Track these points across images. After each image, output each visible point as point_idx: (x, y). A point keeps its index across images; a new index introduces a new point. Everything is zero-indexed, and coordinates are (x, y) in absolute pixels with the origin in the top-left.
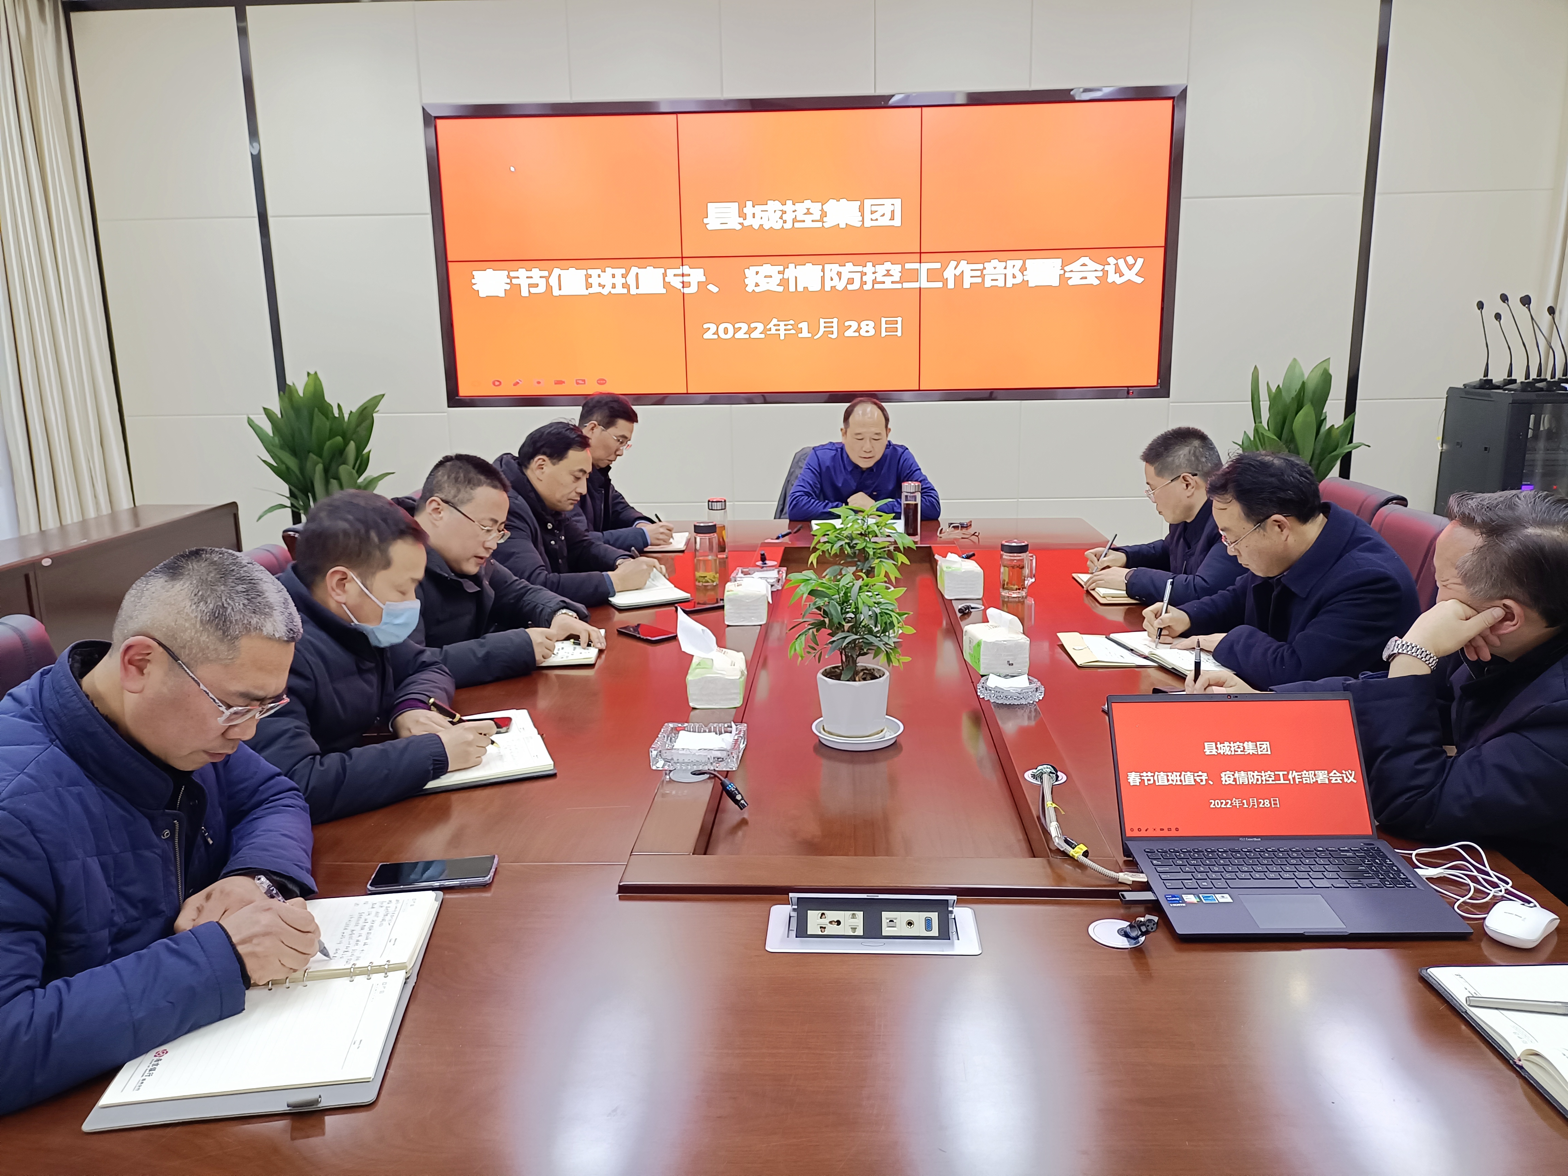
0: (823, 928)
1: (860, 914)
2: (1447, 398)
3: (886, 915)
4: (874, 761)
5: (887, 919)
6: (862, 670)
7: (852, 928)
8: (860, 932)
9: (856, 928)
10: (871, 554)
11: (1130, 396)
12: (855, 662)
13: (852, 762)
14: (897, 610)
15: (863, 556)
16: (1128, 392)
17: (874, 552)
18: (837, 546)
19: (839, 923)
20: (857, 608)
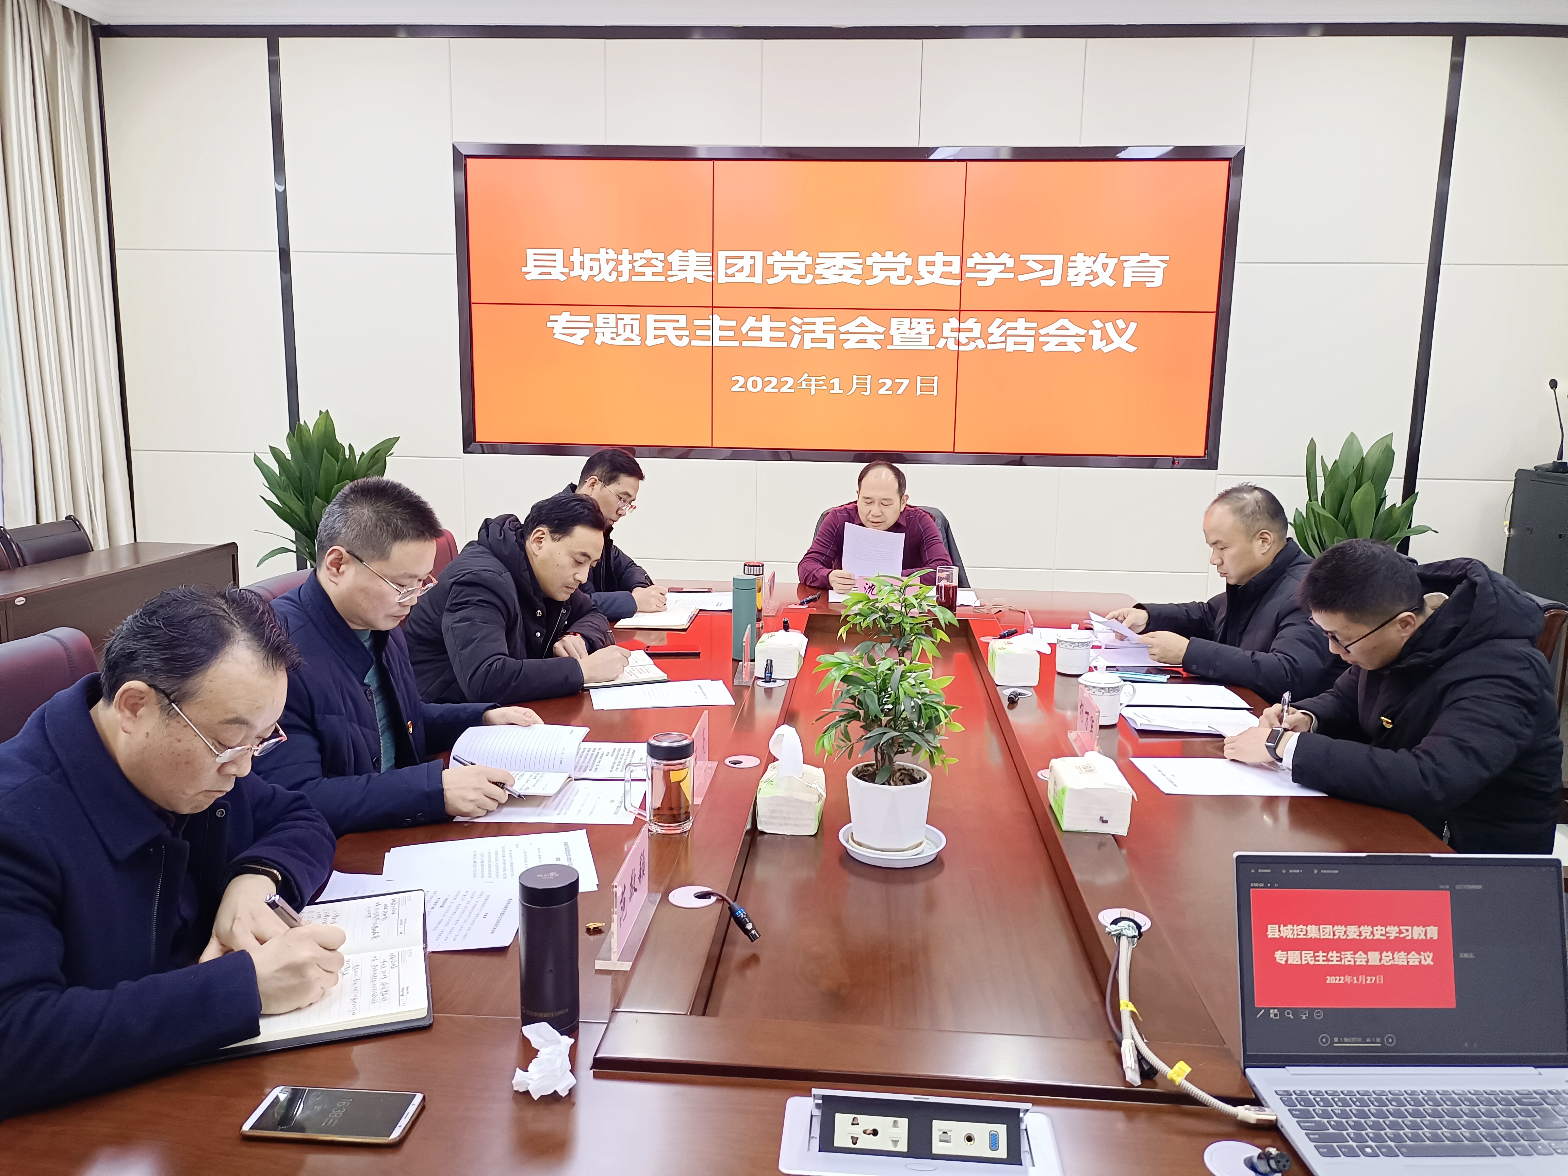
0: (855, 1140)
1: (904, 1122)
2: (1515, 480)
3: (938, 1126)
4: (911, 881)
5: (940, 1130)
6: (900, 770)
7: (892, 1141)
8: (903, 1147)
9: (898, 1141)
10: (908, 629)
11: (1175, 466)
12: (891, 761)
13: (886, 881)
14: (944, 703)
15: (898, 631)
16: (1174, 462)
17: (911, 628)
18: (869, 620)
19: (875, 1133)
20: (897, 698)
